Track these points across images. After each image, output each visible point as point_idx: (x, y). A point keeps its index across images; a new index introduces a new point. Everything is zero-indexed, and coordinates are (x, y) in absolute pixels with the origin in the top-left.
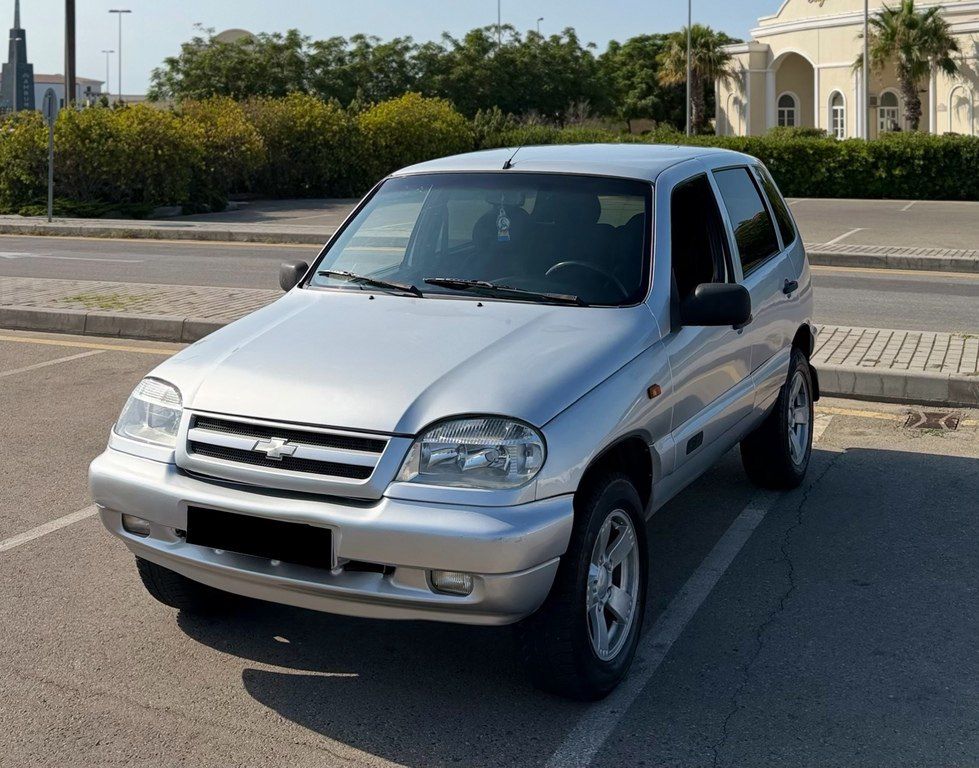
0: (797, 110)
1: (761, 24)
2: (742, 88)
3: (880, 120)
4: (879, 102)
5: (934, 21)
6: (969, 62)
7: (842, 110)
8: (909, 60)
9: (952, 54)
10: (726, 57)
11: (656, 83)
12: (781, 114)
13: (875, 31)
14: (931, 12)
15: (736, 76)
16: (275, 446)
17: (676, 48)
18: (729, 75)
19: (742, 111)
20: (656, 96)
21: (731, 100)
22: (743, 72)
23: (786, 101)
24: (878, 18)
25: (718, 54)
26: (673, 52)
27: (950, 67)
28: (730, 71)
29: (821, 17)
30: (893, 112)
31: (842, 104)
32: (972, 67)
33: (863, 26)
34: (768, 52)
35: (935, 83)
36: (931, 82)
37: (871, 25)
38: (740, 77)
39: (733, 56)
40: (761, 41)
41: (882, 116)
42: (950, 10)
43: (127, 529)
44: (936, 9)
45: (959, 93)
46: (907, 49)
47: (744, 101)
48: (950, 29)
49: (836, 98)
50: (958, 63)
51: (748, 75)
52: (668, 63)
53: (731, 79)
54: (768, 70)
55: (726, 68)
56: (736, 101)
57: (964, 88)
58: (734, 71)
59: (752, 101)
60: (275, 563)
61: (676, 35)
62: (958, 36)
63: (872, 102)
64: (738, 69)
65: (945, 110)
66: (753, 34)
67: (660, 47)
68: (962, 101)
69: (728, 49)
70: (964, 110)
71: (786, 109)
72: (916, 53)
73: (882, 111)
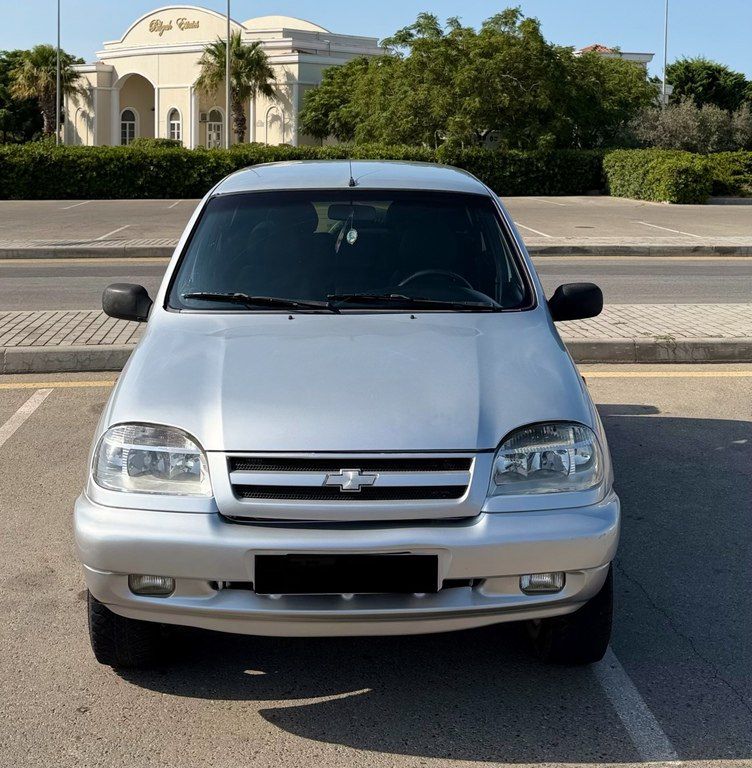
0: (137, 123)
1: (106, 47)
2: (90, 102)
3: (208, 132)
4: (208, 119)
5: (257, 53)
6: (281, 87)
7: (178, 124)
8: (239, 83)
9: (270, 81)
10: (76, 75)
11: (8, 96)
12: (124, 126)
13: (211, 59)
14: (255, 45)
15: (84, 92)
16: (349, 478)
17: (28, 65)
18: (78, 91)
19: (90, 123)
20: (8, 109)
21: (79, 113)
22: (91, 89)
23: (128, 116)
24: (213, 48)
25: (69, 72)
26: (26, 68)
27: (268, 91)
28: (79, 88)
29: (162, 44)
30: (218, 126)
31: (179, 120)
32: (283, 92)
33: (202, 54)
34: (112, 72)
35: (254, 103)
36: (252, 102)
37: (208, 55)
38: (88, 94)
39: (82, 75)
40: (106, 62)
41: (210, 130)
42: (268, 45)
43: (136, 593)
44: (258, 44)
45: (273, 111)
46: (237, 75)
47: (92, 115)
48: (269, 60)
49: (174, 114)
50: (273, 87)
51: (96, 92)
52: (21, 78)
53: (79, 97)
54: (113, 88)
55: (75, 85)
56: (84, 114)
57: (278, 109)
58: (82, 89)
59: (98, 115)
60: (347, 596)
61: (28, 53)
62: (273, 66)
63: (203, 118)
64: (85, 86)
65: (262, 125)
66: (98, 56)
67: (9, 63)
68: (276, 118)
69: (77, 68)
70: (276, 125)
71: (128, 123)
72: (244, 79)
73: (210, 125)
